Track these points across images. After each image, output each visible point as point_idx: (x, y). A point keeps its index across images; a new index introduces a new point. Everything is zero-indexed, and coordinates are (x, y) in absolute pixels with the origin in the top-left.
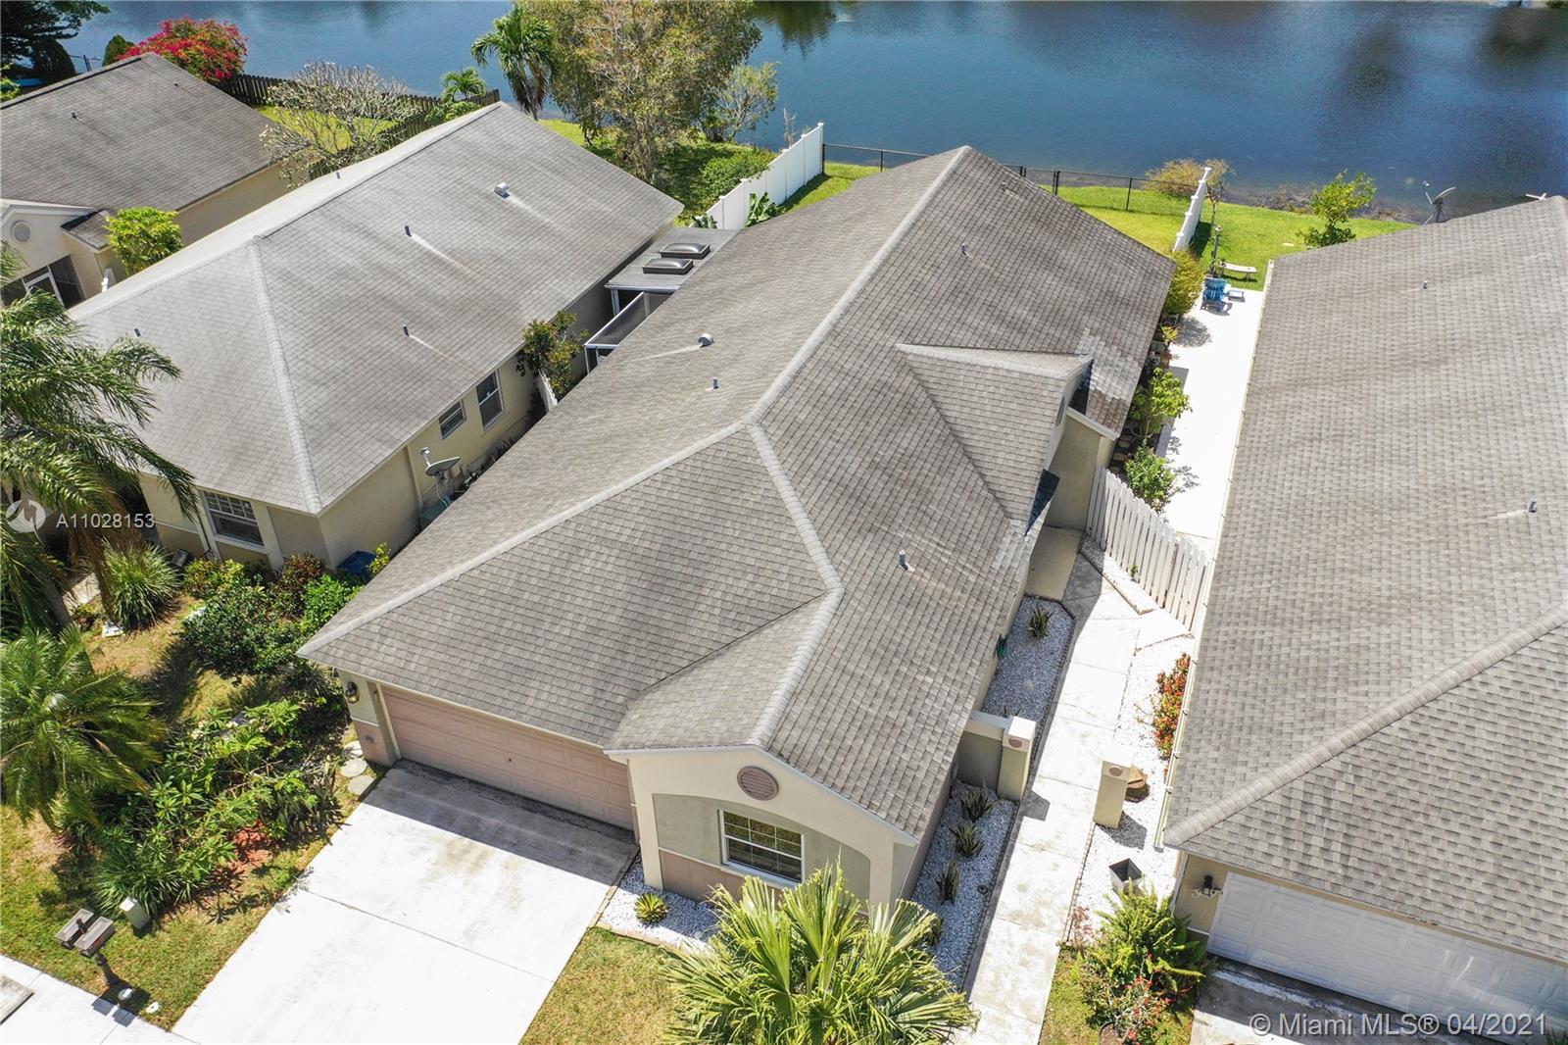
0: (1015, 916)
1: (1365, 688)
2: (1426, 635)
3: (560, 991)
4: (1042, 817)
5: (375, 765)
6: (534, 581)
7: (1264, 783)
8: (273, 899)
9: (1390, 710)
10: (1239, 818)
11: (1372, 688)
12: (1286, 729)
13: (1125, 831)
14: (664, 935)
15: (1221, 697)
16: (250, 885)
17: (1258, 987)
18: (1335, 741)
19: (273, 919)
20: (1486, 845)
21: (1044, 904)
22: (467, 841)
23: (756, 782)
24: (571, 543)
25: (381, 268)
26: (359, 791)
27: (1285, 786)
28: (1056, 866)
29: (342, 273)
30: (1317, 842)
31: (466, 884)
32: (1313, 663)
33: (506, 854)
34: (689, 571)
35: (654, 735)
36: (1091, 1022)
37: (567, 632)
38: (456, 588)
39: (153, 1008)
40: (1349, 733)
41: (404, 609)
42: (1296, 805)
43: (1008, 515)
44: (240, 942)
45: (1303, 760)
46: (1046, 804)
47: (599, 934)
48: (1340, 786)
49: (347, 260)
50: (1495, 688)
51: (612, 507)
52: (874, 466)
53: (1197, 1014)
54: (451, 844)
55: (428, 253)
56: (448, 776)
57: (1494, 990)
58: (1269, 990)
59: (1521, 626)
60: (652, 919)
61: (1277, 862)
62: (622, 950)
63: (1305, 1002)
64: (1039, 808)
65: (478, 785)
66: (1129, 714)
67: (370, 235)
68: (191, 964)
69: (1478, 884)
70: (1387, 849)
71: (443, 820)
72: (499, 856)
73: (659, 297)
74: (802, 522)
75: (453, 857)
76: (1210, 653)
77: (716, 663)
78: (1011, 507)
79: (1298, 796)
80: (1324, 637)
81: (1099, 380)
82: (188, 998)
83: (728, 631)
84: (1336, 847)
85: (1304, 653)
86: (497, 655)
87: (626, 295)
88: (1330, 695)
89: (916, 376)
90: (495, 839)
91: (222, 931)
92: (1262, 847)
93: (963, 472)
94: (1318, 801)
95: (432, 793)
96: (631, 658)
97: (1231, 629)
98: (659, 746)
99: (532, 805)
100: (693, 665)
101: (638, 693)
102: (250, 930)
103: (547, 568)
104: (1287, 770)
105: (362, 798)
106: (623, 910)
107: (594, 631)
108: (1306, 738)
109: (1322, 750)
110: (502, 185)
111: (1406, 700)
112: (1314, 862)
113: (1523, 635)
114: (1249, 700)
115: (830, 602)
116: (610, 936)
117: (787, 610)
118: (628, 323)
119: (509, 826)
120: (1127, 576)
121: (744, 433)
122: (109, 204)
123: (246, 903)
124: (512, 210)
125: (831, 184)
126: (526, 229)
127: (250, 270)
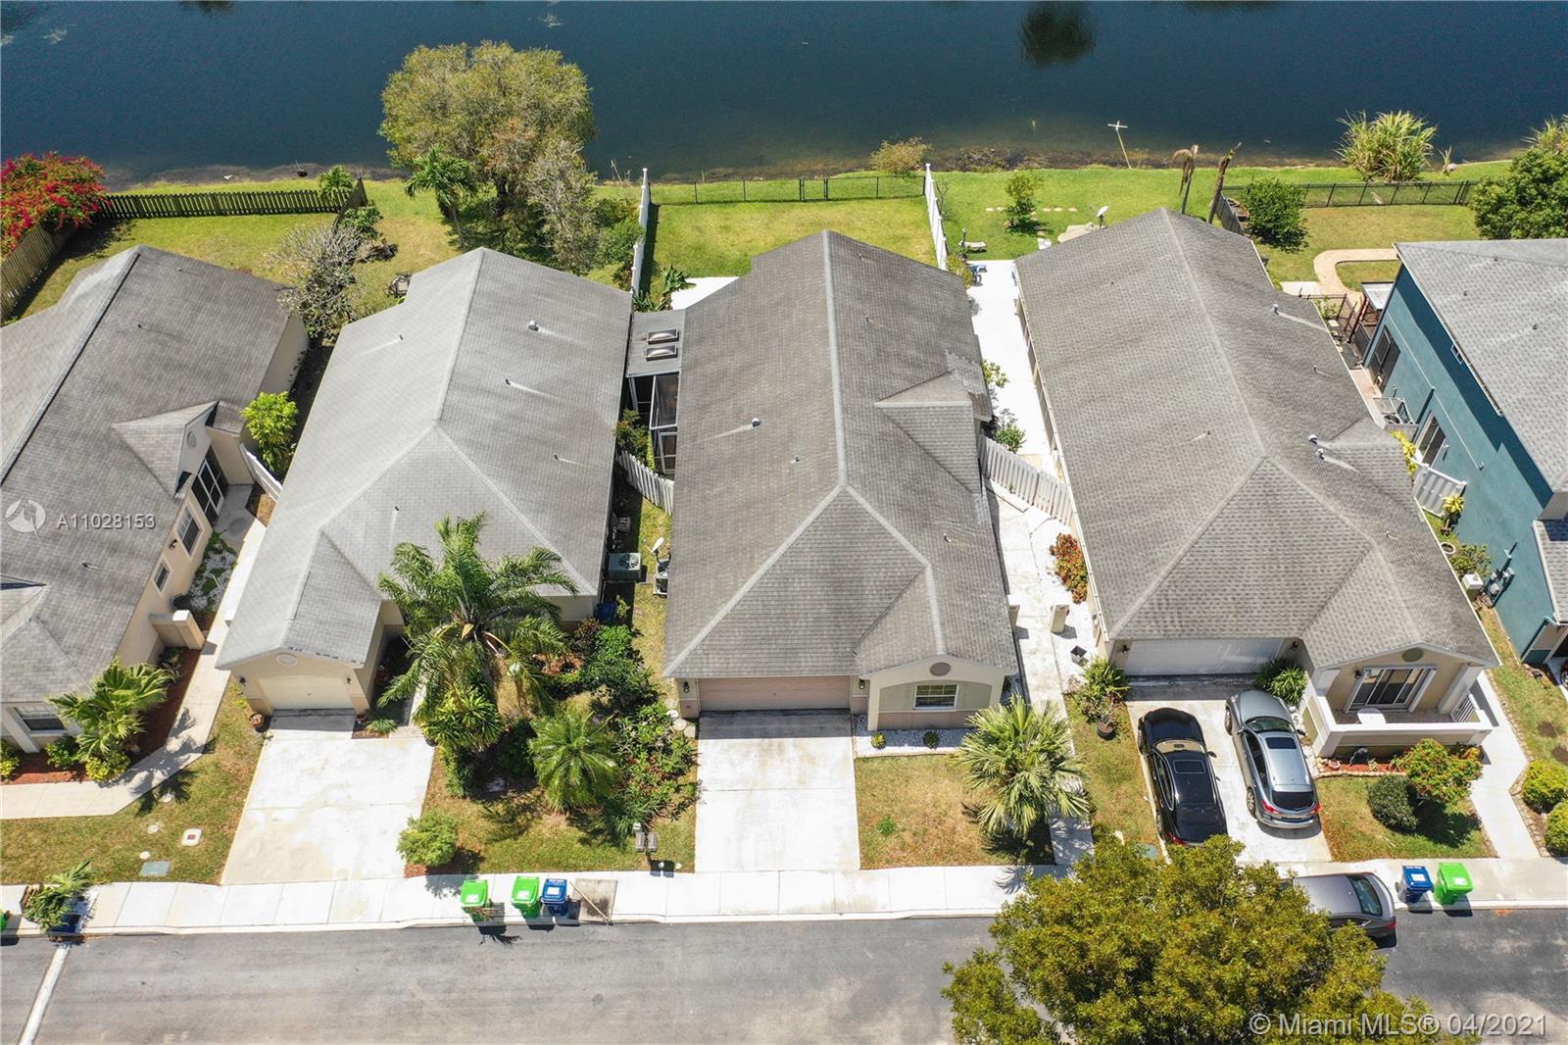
0: (1038, 688)
1: (1166, 544)
2: (1183, 511)
3: (861, 791)
4: (1027, 637)
5: (691, 719)
6: (773, 603)
7: (1141, 600)
8: (693, 799)
9: (1181, 553)
10: (1136, 619)
11: (1170, 543)
12: (1140, 572)
13: (1067, 632)
14: (889, 750)
15: (1104, 562)
16: (676, 799)
17: (1146, 684)
18: (1163, 573)
19: (700, 809)
20: (1230, 600)
21: (1048, 678)
22: (767, 740)
23: (940, 669)
24: (781, 577)
25: (513, 416)
26: (693, 736)
27: (1149, 598)
28: (1045, 659)
29: (496, 428)
30: (1168, 619)
31: (782, 760)
32: (1140, 536)
33: (791, 740)
34: (851, 575)
35: (882, 662)
36: (1088, 722)
37: (804, 624)
38: (733, 618)
39: (678, 866)
40: (1168, 568)
41: (710, 636)
42: (1156, 606)
43: (971, 492)
44: (694, 825)
45: (1153, 585)
46: (1026, 630)
47: (861, 761)
48: (1170, 592)
49: (492, 417)
50: (1218, 531)
51: (793, 551)
52: (905, 487)
53: (1127, 703)
54: (760, 745)
55: (528, 394)
56: (733, 713)
57: (1239, 655)
58: (1151, 684)
59: (1221, 498)
60: (880, 747)
61: (1155, 632)
62: (876, 764)
63: (1167, 684)
64: (1025, 633)
65: (751, 712)
66: (1043, 572)
67: (489, 392)
68: (680, 841)
69: (1231, 618)
70: (1195, 613)
71: (747, 734)
72: (789, 742)
73: (670, 379)
74: (896, 534)
75: (767, 751)
76: (1090, 541)
77: (888, 618)
78: (970, 486)
79: (1155, 602)
80: (1139, 521)
82: (692, 857)
83: (885, 601)
84: (1176, 619)
85: (1134, 531)
86: (774, 646)
88: (1153, 550)
89: (893, 421)
90: (780, 735)
91: (682, 822)
92: (1148, 628)
93: (941, 474)
94: (1164, 601)
95: (731, 723)
96: (843, 628)
97: (1094, 524)
98: (890, 667)
99: (785, 712)
100: (877, 622)
101: (856, 644)
102: (694, 818)
103: (775, 594)
104: (1147, 592)
105: (697, 738)
106: (865, 745)
107: (817, 620)
108: (1150, 574)
109: (1159, 578)
110: (532, 323)
111: (1186, 546)
112: (1170, 628)
113: (1223, 503)
114: (1118, 561)
115: (929, 572)
116: (866, 759)
117: (910, 581)
119: (783, 726)
120: (1007, 491)
121: (845, 492)
122: (219, 394)
123: (682, 807)
124: (547, 339)
125: (662, 212)
126: (563, 351)
127: (448, 445)
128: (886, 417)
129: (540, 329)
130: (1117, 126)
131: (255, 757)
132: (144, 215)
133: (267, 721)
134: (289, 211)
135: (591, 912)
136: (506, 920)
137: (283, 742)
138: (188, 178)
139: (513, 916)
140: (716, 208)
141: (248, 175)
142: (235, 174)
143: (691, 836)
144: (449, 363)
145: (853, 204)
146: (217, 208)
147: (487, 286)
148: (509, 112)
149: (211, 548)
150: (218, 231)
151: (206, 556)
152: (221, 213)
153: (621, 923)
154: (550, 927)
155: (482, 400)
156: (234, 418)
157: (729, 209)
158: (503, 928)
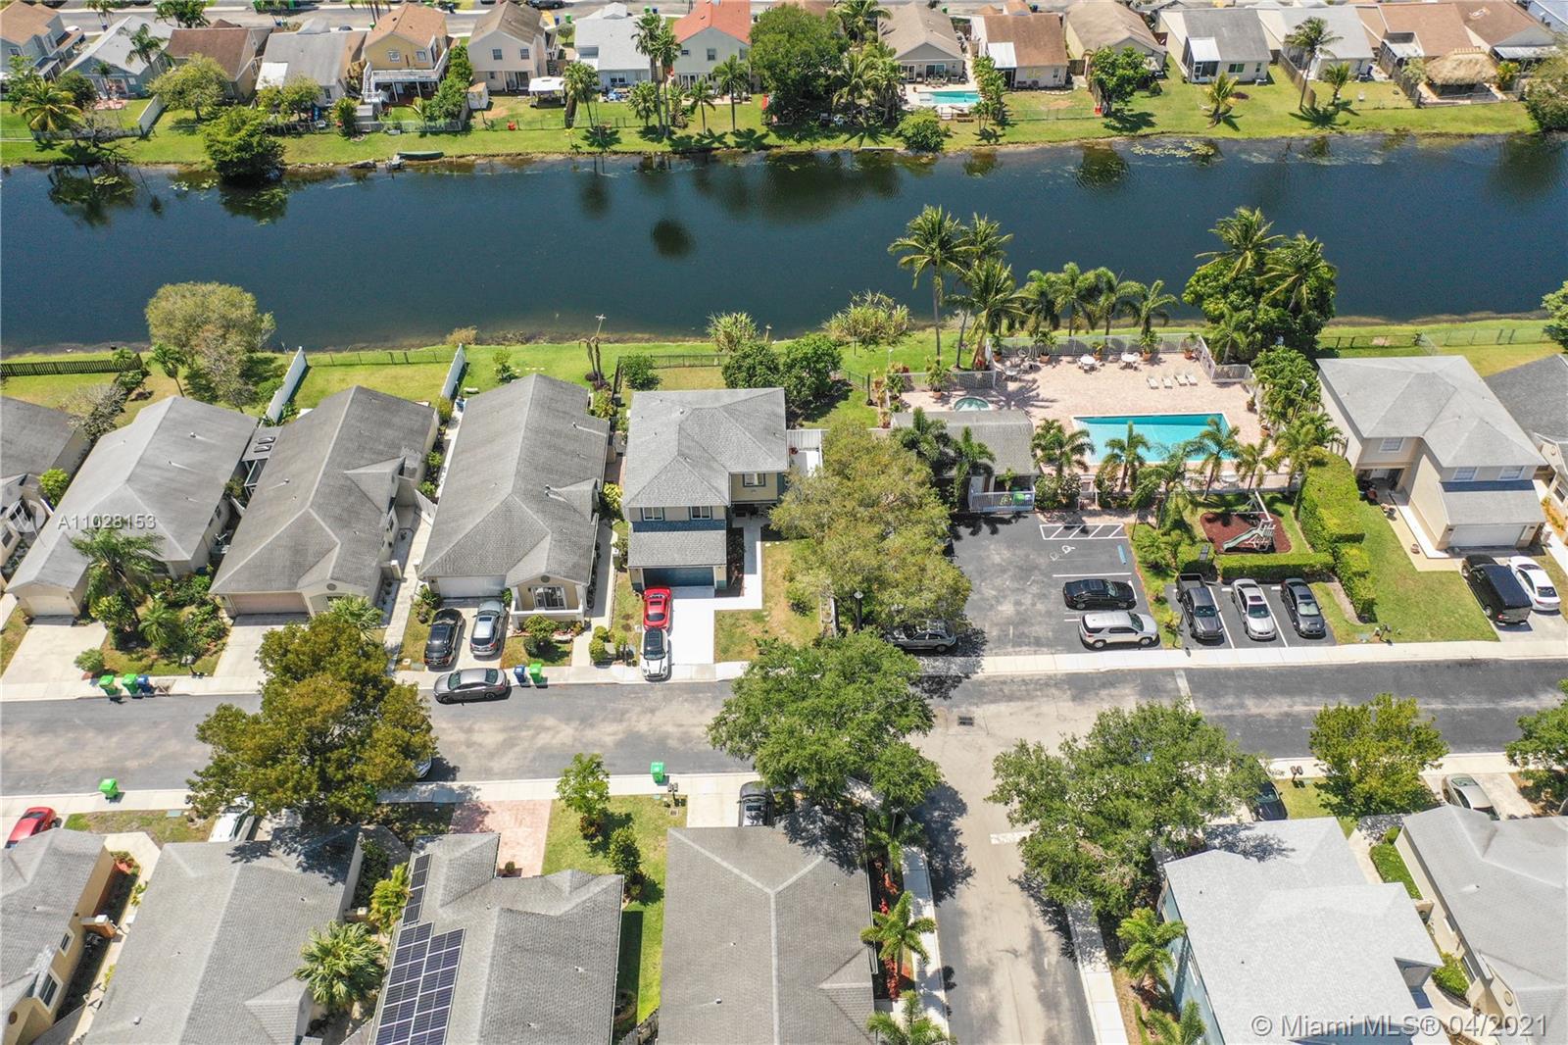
0: (400, 603)
1: (457, 534)
5: (231, 618)
7: (437, 558)
8: (222, 649)
9: (461, 538)
11: (459, 534)
12: (443, 546)
15: (432, 543)
16: (215, 648)
19: (224, 653)
24: (270, 549)
27: (442, 557)
28: (410, 591)
29: (158, 485)
32: (450, 531)
34: (303, 547)
37: (277, 569)
38: (245, 567)
39: (206, 674)
40: (453, 544)
41: (233, 575)
42: (444, 561)
43: (382, 513)
44: (219, 659)
45: (444, 552)
48: (452, 555)
49: (157, 479)
50: (480, 528)
51: (278, 538)
52: (343, 509)
55: (180, 468)
56: (253, 615)
59: (486, 513)
64: (405, 580)
65: (261, 614)
68: (210, 665)
71: (256, 624)
73: (263, 461)
74: (327, 529)
77: (315, 566)
78: (383, 510)
79: (444, 559)
81: (408, 464)
82: (213, 671)
83: (316, 559)
85: (449, 529)
86: (261, 579)
87: (251, 463)
89: (352, 481)
90: (272, 623)
91: (213, 658)
94: (448, 559)
95: (251, 619)
96: (296, 569)
98: (308, 586)
99: (278, 614)
100: (310, 568)
101: (299, 577)
102: (220, 656)
103: (267, 556)
104: (441, 555)
105: (232, 625)
107: (284, 567)
109: (448, 549)
110: (193, 434)
111: (464, 535)
113: (486, 515)
115: (339, 546)
117: (329, 550)
118: (256, 476)
119: (274, 620)
121: (307, 512)
122: (28, 470)
123: (216, 652)
124: (200, 442)
125: (311, 371)
126: (206, 447)
127: (130, 493)
128: (347, 478)
129: (197, 437)
130: (601, 317)
131: (23, 635)
132: (14, 374)
133: (31, 620)
134: (98, 372)
135: (161, 691)
136: (122, 694)
137: (37, 630)
138: (46, 351)
139: (126, 692)
140: (343, 368)
141: (82, 349)
142: (74, 348)
143: (216, 663)
144: (140, 453)
145: (421, 366)
146: (56, 370)
147: (172, 415)
148: (207, 322)
149: (18, 547)
150: (55, 384)
151: (16, 550)
152: (59, 373)
153: (173, 695)
154: (141, 698)
155: (155, 471)
156: (36, 482)
157: (349, 369)
158: (120, 698)
